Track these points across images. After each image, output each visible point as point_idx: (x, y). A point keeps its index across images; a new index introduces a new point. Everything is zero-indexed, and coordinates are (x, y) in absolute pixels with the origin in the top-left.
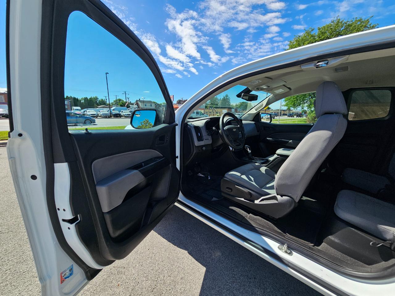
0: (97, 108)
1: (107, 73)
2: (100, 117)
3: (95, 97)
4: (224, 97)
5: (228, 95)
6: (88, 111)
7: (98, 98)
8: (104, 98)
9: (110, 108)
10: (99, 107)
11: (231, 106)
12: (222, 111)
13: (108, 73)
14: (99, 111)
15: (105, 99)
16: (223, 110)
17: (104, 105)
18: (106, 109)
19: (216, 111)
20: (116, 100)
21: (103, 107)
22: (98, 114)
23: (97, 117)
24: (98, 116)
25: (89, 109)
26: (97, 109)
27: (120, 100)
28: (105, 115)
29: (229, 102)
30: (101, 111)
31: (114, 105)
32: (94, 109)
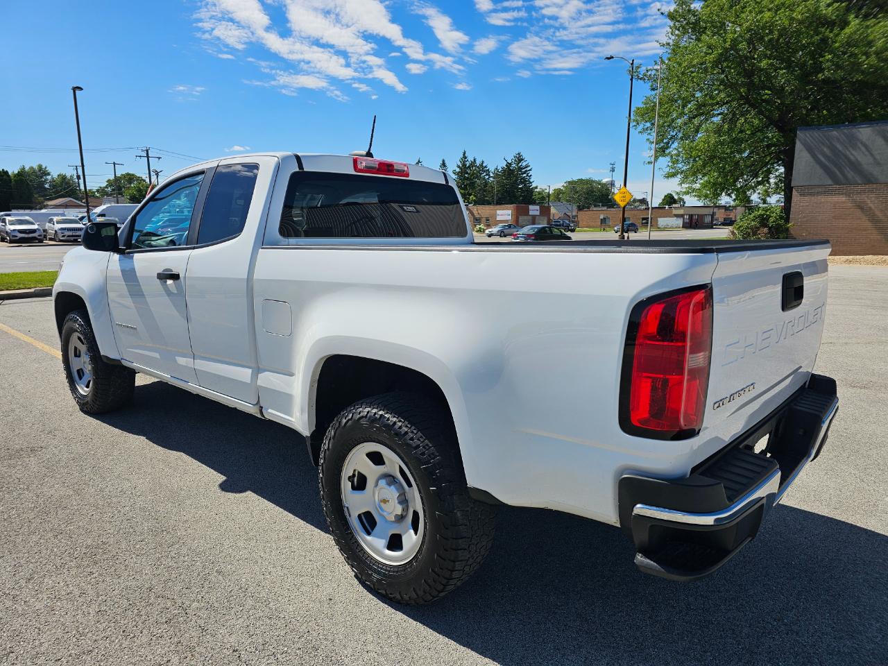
0: (45, 207)
1: (75, 89)
2: (51, 239)
3: (35, 167)
4: (509, 165)
5: (524, 156)
6: (8, 218)
7: (49, 169)
8: (70, 173)
9: (88, 206)
10: (50, 203)
11: (539, 193)
12: (495, 215)
13: (80, 89)
14: (51, 221)
15: (75, 177)
16: (498, 212)
17: (70, 197)
18: (77, 210)
19: (475, 212)
20: (117, 179)
21: (66, 206)
22: (45, 231)
23: (41, 241)
24: (45, 237)
25: (14, 212)
26: (43, 211)
27: (130, 178)
28: (70, 233)
29: (526, 182)
30: (55, 219)
31: (108, 195)
32: (34, 212)
